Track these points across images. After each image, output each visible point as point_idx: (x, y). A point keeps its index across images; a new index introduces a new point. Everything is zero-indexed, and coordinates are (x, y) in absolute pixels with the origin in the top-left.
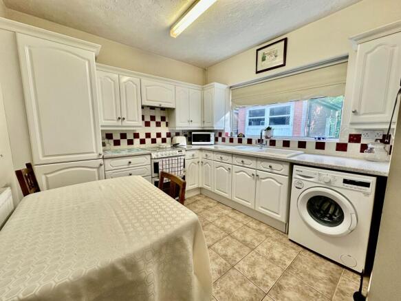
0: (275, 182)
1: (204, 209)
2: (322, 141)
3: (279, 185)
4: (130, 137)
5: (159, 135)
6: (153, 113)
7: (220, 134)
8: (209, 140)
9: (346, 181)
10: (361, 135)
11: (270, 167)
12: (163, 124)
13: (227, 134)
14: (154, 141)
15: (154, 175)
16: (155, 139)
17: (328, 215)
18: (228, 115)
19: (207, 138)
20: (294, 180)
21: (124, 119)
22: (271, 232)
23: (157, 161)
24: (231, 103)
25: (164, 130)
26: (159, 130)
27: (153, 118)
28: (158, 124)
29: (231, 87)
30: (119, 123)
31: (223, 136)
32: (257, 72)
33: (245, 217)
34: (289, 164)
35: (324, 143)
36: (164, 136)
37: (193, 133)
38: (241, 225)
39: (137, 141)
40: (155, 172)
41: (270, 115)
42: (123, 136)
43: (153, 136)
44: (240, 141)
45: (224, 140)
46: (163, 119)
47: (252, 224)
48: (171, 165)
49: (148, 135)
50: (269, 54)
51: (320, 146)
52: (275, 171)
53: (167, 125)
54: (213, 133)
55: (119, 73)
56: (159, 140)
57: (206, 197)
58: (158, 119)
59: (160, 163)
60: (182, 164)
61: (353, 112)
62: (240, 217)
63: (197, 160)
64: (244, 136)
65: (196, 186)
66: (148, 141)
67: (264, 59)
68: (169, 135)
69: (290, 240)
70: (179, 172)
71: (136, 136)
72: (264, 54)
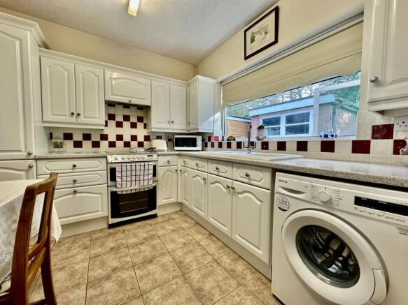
0: (253, 198)
1: (173, 231)
2: (330, 139)
3: (260, 203)
4: (96, 138)
5: (134, 138)
6: (127, 112)
7: (209, 139)
8: (195, 145)
9: (359, 201)
10: (393, 125)
11: (247, 175)
12: (140, 125)
13: (217, 138)
14: (127, 145)
15: (110, 183)
16: (129, 143)
17: (341, 258)
18: (218, 115)
19: (192, 143)
20: (276, 196)
21: (79, 115)
22: (249, 277)
23: (114, 166)
24: (222, 101)
25: (141, 133)
26: (134, 132)
27: (127, 118)
28: (134, 126)
29: (222, 82)
30: (74, 119)
31: (213, 140)
32: (246, 58)
33: (221, 248)
34: (270, 170)
35: (333, 143)
36: (140, 139)
37: (176, 136)
38: (209, 259)
39: (104, 144)
40: (111, 180)
41: (287, 123)
42: (87, 137)
43: (127, 138)
44: (229, 146)
45: (213, 145)
46: (140, 119)
47: (226, 260)
48: (134, 173)
49: (120, 137)
50: (259, 32)
51: (328, 146)
52: (253, 182)
53: (145, 127)
54: (200, 137)
55: (75, 62)
56: (134, 144)
57: (186, 215)
58: (133, 119)
59: (118, 169)
60: (151, 171)
61: (372, 81)
62: (213, 248)
63: (175, 168)
64: (234, 139)
65: (173, 200)
66: (120, 144)
67: (252, 41)
68: (147, 138)
69: (274, 296)
70: (146, 182)
71: (104, 137)
72: (253, 33)
